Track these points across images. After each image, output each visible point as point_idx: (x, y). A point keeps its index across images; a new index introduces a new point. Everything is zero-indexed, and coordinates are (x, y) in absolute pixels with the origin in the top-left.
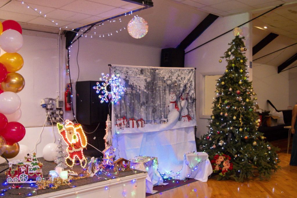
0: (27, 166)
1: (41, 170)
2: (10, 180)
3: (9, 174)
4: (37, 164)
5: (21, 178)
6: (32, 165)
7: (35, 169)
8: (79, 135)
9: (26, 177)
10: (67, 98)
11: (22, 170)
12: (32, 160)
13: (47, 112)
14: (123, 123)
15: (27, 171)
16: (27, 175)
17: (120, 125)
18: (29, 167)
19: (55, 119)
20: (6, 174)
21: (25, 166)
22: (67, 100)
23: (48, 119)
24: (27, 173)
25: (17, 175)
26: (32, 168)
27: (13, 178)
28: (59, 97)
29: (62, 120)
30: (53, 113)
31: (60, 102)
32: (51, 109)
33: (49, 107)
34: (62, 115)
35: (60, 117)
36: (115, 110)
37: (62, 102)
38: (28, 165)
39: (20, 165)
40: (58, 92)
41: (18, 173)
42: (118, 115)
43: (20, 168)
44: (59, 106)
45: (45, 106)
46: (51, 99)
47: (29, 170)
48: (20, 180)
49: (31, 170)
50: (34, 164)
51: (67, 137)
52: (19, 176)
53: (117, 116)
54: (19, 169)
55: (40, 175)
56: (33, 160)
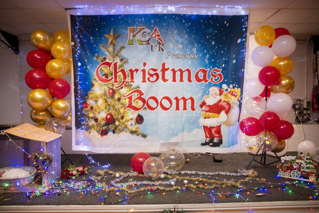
0: (299, 164)
1: (315, 170)
2: (281, 174)
3: (281, 168)
4: (310, 163)
5: (293, 174)
6: (305, 164)
7: (308, 168)
9: (298, 173)
10: (315, 99)
11: (295, 167)
12: (305, 159)
13: (295, 112)
15: (300, 169)
16: (300, 173)
18: (302, 165)
19: (303, 117)
20: (278, 168)
21: (298, 163)
22: (315, 101)
23: (297, 118)
24: (299, 171)
25: (289, 171)
26: (306, 166)
27: (285, 172)
28: (306, 98)
29: (309, 119)
30: (300, 113)
31: (308, 103)
32: (299, 109)
33: (297, 107)
34: (309, 115)
35: (307, 116)
37: (310, 102)
38: (301, 163)
39: (293, 161)
40: (306, 93)
41: (290, 168)
43: (293, 165)
44: (307, 107)
45: (293, 106)
46: (299, 100)
47: (302, 168)
48: (292, 175)
49: (305, 168)
50: (307, 163)
52: (291, 171)
54: (291, 165)
55: (314, 175)
56: (307, 159)
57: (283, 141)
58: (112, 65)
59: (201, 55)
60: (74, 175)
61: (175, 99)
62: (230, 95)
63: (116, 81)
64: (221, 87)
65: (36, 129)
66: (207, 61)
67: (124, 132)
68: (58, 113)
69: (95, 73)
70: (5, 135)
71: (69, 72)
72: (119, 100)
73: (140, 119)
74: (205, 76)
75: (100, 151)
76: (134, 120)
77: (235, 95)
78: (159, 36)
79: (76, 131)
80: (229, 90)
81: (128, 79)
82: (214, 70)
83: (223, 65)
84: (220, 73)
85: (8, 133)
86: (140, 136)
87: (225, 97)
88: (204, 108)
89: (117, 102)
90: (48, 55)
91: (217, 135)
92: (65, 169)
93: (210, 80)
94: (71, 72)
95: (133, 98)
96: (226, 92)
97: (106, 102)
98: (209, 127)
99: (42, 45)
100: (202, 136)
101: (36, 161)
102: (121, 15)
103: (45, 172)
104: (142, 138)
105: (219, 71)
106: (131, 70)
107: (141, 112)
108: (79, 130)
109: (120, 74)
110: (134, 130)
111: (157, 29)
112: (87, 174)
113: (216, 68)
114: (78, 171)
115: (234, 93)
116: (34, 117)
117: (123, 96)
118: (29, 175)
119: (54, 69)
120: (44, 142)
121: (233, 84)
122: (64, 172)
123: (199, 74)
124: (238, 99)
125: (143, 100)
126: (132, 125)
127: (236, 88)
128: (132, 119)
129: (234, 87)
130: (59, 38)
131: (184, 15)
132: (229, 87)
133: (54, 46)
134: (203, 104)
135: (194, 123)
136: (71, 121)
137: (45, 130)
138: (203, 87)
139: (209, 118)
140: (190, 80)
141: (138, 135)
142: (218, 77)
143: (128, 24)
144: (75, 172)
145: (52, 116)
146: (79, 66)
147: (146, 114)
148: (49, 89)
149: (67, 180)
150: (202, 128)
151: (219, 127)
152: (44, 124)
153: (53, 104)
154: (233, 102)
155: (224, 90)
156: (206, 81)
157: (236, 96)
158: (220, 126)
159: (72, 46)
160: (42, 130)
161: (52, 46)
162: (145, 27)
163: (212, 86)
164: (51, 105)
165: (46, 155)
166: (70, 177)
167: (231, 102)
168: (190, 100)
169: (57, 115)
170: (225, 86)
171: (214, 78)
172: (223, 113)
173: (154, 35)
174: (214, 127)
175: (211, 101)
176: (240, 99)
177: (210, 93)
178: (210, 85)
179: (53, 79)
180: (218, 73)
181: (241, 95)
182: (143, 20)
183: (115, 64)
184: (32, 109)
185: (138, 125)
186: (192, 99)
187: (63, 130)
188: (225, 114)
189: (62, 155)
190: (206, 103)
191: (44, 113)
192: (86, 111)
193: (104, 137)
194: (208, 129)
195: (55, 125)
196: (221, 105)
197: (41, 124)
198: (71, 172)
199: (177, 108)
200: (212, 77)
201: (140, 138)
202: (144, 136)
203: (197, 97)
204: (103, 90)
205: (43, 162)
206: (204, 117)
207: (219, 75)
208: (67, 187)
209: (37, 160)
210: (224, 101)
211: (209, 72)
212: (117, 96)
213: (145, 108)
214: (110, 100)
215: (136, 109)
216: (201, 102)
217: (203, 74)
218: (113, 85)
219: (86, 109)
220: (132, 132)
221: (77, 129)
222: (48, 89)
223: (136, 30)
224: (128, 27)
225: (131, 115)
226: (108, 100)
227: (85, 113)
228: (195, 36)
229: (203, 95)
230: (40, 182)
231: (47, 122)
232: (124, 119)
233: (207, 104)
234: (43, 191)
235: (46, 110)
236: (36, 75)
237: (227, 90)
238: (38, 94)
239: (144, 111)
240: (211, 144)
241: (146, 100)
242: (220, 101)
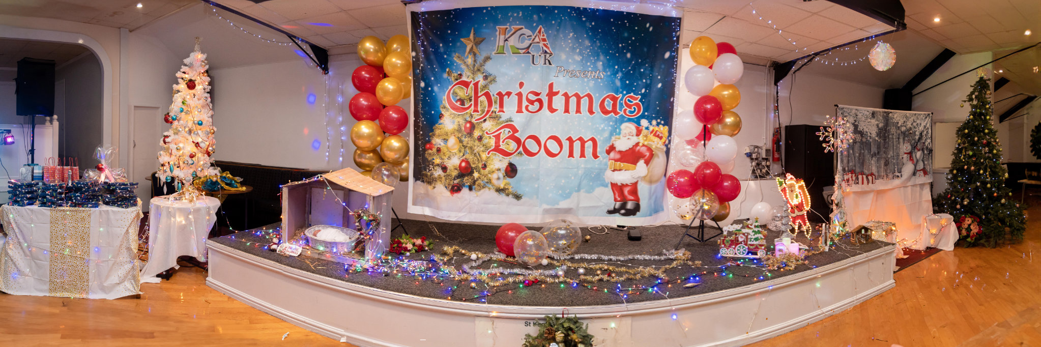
0: (746, 234)
1: (765, 241)
2: (723, 252)
3: (724, 243)
4: (759, 232)
5: (738, 250)
6: (754, 233)
7: (756, 239)
8: (801, 193)
9: (744, 249)
10: (775, 145)
11: (740, 240)
12: (753, 227)
13: (752, 163)
14: (850, 179)
15: (747, 242)
16: (747, 247)
17: (848, 180)
18: (749, 237)
19: (761, 171)
20: (719, 243)
21: (744, 234)
22: (775, 148)
23: (754, 170)
24: (746, 245)
25: (734, 246)
26: (754, 237)
27: (728, 249)
28: (765, 144)
29: (769, 173)
30: (758, 164)
31: (767, 151)
32: (757, 159)
33: (754, 156)
34: (768, 167)
35: (766, 169)
36: (842, 161)
37: (770, 150)
38: (748, 234)
39: (737, 232)
40: (765, 138)
41: (735, 242)
42: (845, 168)
43: (738, 237)
44: (766, 156)
45: (749, 155)
46: (757, 147)
47: (749, 240)
48: (737, 253)
49: (752, 240)
50: (756, 233)
51: (788, 196)
52: (735, 247)
53: (844, 170)
54: (735, 238)
55: (763, 247)
56: (755, 226)
57: (727, 203)
58: (471, 85)
59: (609, 73)
60: (409, 251)
61: (567, 139)
62: (651, 136)
63: (476, 111)
64: (638, 123)
65: (361, 176)
66: (618, 83)
67: (487, 189)
68: (390, 155)
69: (445, 97)
70: (323, 180)
71: (407, 95)
72: (480, 139)
73: (511, 170)
74: (614, 106)
75: (449, 216)
76: (503, 171)
77: (660, 135)
78: (544, 40)
79: (414, 183)
80: (651, 128)
81: (495, 107)
82: (628, 97)
83: (643, 91)
84: (637, 101)
85: (326, 179)
86: (510, 196)
87: (645, 138)
88: (612, 154)
89: (477, 142)
90: (379, 72)
91: (632, 198)
92: (396, 240)
93: (622, 113)
94: (410, 96)
95: (502, 137)
96: (646, 131)
97: (461, 141)
98: (619, 184)
99: (371, 58)
100: (608, 199)
101: (359, 222)
102: (486, 8)
103: (370, 239)
104: (515, 201)
105: (636, 99)
106: (500, 94)
107: (514, 159)
108: (419, 182)
109: (483, 99)
110: (502, 186)
111: (543, 30)
112: (427, 251)
113: (632, 94)
114: (414, 245)
115: (658, 133)
116: (358, 160)
117: (487, 133)
118: (348, 240)
119: (386, 92)
120: (370, 196)
121: (657, 120)
122: (394, 244)
123: (606, 103)
124: (664, 143)
125: (518, 141)
126: (498, 179)
127: (661, 126)
128: (499, 170)
129: (658, 124)
130: (395, 46)
131: (585, 9)
132: (651, 124)
133: (388, 58)
134: (612, 149)
135: (596, 178)
136: (407, 169)
137: (371, 179)
138: (611, 123)
139: (620, 170)
140: (591, 111)
141: (508, 195)
142: (634, 108)
143: (496, 22)
144: (410, 246)
145: (382, 160)
146: (421, 88)
147: (520, 161)
148: (379, 121)
149: (398, 256)
150: (610, 185)
151: (635, 185)
152: (370, 171)
153: (384, 142)
154: (656, 147)
155: (644, 128)
156: (616, 113)
157: (661, 138)
158: (636, 183)
159: (413, 57)
160: (368, 178)
161: (386, 59)
162: (523, 27)
163: (626, 122)
164: (381, 143)
165: (372, 215)
166: (403, 252)
167: (653, 147)
168: (590, 143)
169: (389, 158)
170: (644, 123)
171: (628, 109)
172: (641, 163)
173: (537, 40)
174: (627, 185)
175: (623, 144)
176: (667, 142)
177: (623, 132)
178: (622, 120)
179: (384, 107)
180: (635, 102)
181: (668, 137)
182: (520, 15)
183: (476, 85)
184: (356, 148)
185: (508, 180)
186: (593, 140)
187: (397, 182)
188: (645, 165)
189: (393, 219)
190: (615, 148)
191: (371, 154)
192: (430, 154)
193: (456, 195)
194: (618, 188)
195: (386, 172)
196: (639, 150)
197: (367, 171)
198: (404, 245)
199: (571, 155)
200: (626, 108)
201: (511, 199)
202: (518, 197)
203: (602, 138)
204: (456, 123)
205: (368, 224)
206: (613, 169)
207: (637, 104)
208: (398, 266)
209: (360, 220)
210: (644, 145)
211: (622, 99)
212: (477, 133)
213: (520, 153)
214: (466, 139)
215: (506, 154)
216: (609, 145)
217: (612, 102)
218: (471, 116)
219: (430, 151)
220: (499, 190)
221: (416, 181)
222: (377, 121)
223: (509, 32)
224: (497, 27)
225: (498, 163)
226: (463, 139)
227: (428, 157)
228: (600, 44)
229: (611, 134)
230: (362, 253)
231: (374, 168)
232: (487, 169)
233: (617, 149)
234: (366, 266)
235: (374, 151)
236: (363, 102)
237: (647, 128)
238: (365, 128)
239: (517, 158)
240: (623, 211)
241: (523, 141)
242: (637, 144)
